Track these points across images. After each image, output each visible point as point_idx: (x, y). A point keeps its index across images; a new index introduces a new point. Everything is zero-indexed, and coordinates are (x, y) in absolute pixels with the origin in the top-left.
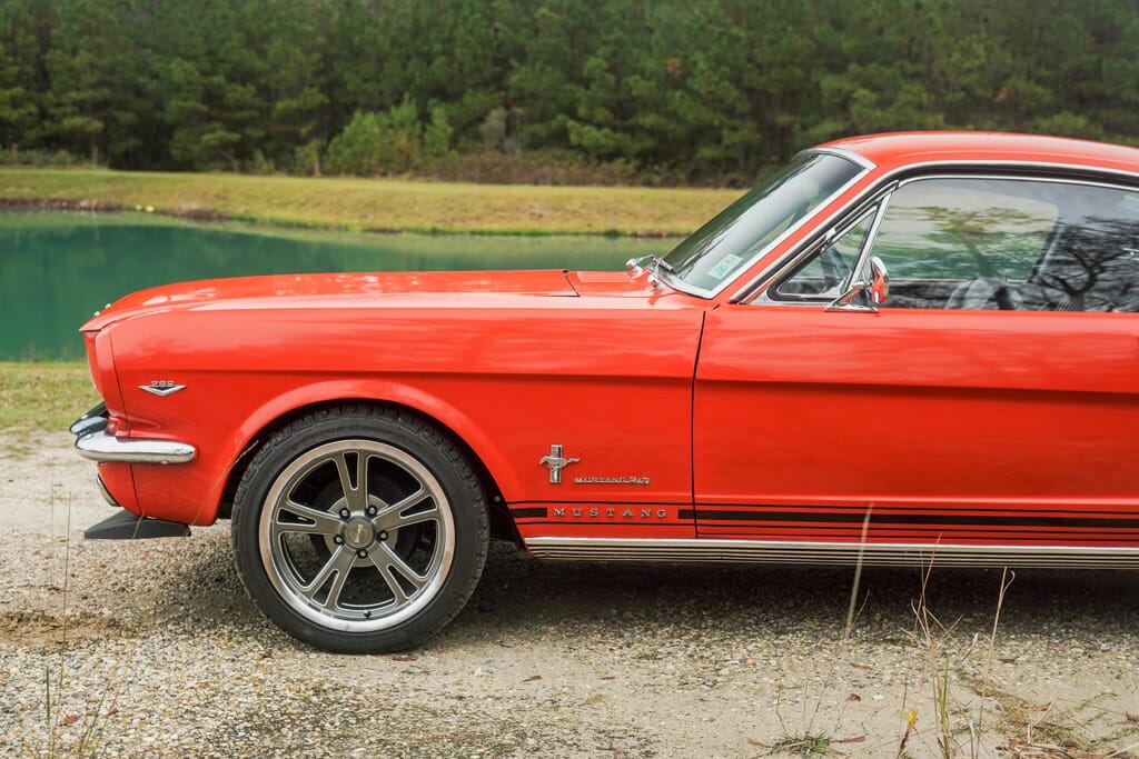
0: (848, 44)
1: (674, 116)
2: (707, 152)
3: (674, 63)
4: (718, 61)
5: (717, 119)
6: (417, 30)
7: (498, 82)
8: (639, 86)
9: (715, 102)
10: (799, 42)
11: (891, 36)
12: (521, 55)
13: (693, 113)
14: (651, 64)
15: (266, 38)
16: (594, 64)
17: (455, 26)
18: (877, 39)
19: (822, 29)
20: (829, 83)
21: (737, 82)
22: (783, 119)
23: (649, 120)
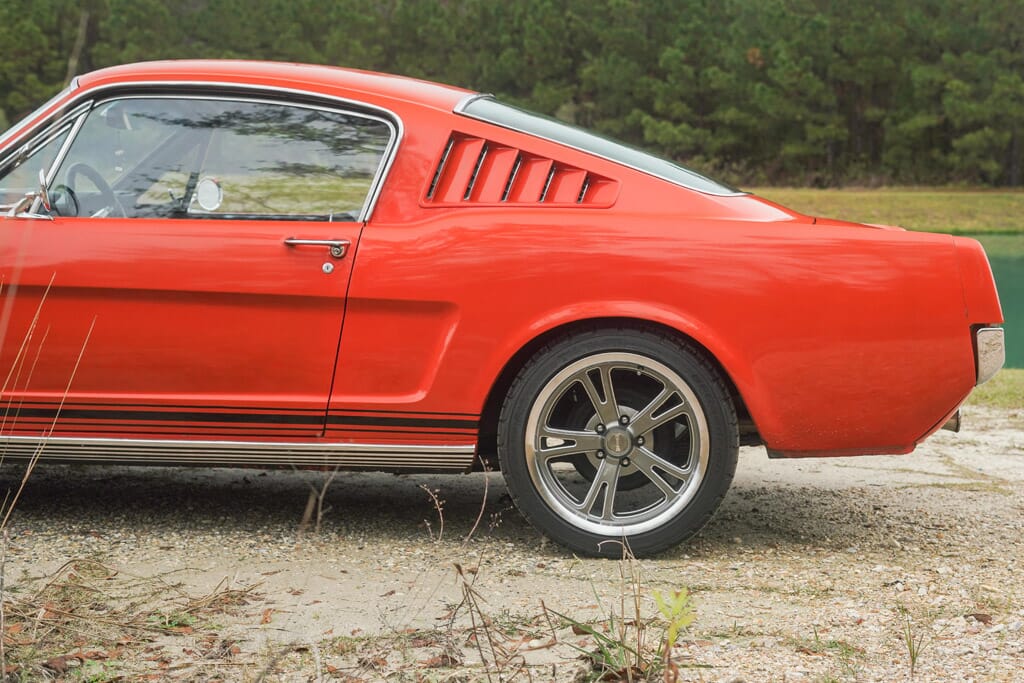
0: (940, 32)
1: (756, 111)
2: (790, 149)
3: (755, 53)
4: (802, 50)
5: (800, 113)
6: (486, 19)
7: (570, 75)
8: (718, 79)
9: (798, 95)
10: (887, 29)
11: (985, 24)
12: (596, 47)
13: (774, 106)
14: (730, 54)
15: (325, 29)
16: (670, 54)
17: (523, 16)
18: (972, 25)
19: (912, 15)
20: (920, 73)
21: (820, 73)
22: (872, 112)
23: (730, 114)
